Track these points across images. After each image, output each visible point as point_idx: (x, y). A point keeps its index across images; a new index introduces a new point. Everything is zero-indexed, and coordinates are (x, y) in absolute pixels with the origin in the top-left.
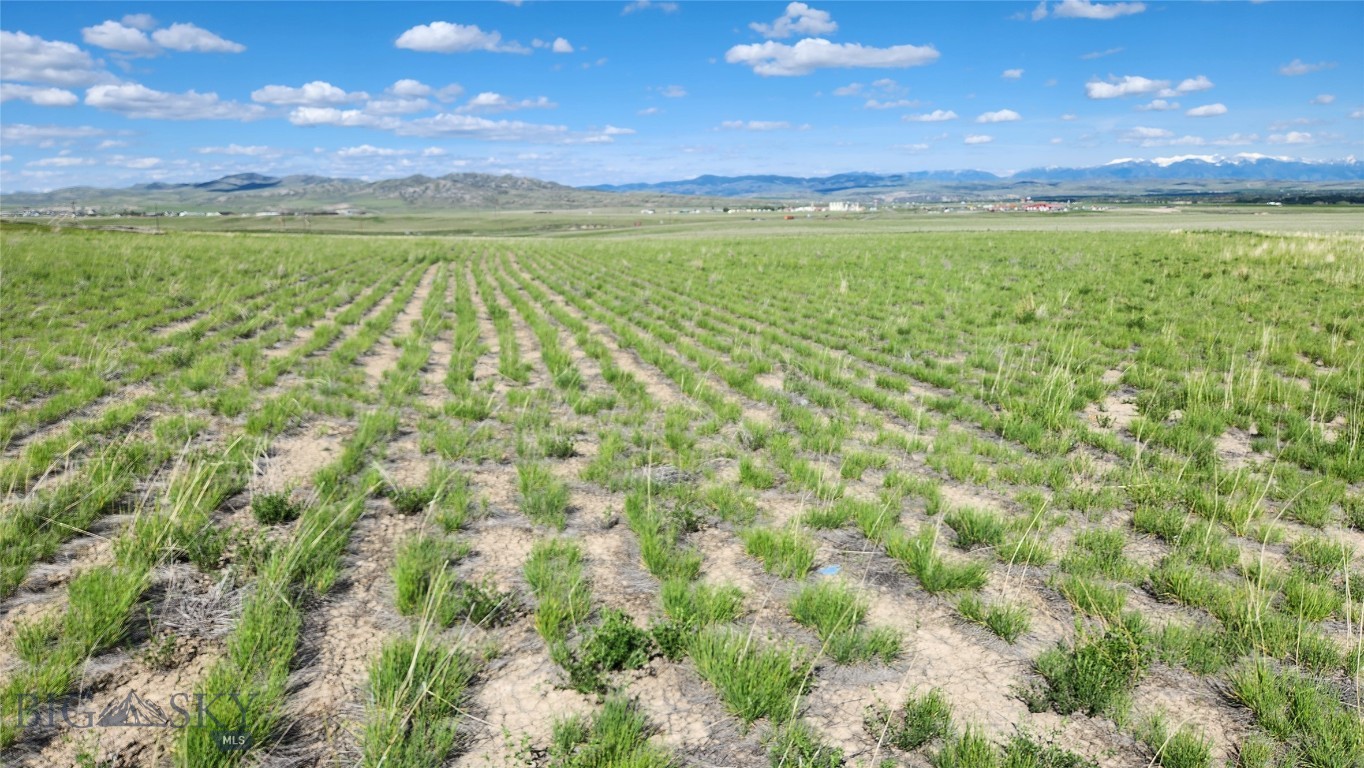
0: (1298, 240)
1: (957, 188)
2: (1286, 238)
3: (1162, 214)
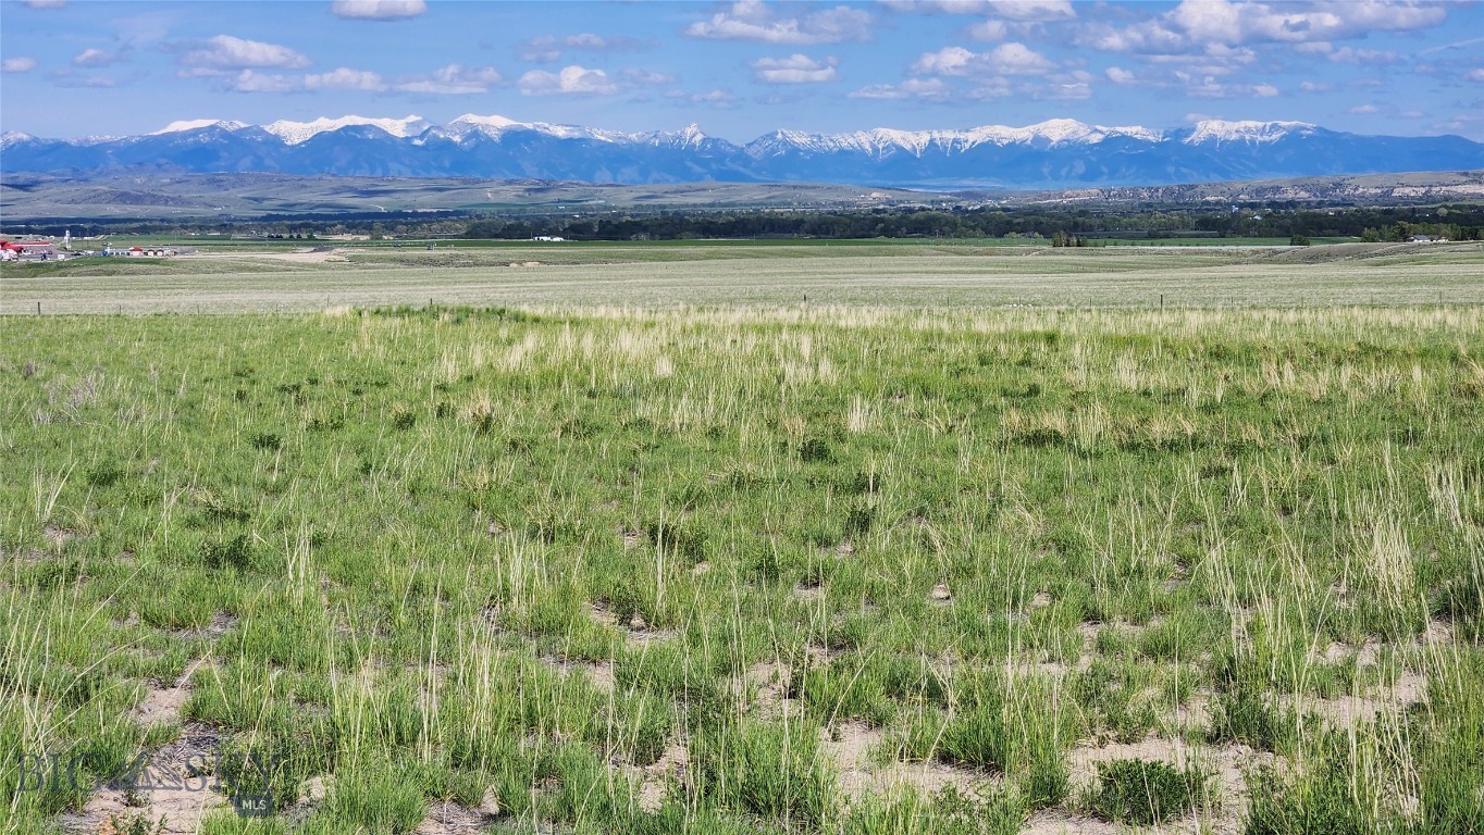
0: (602, 329)
2: (574, 322)
3: (303, 266)
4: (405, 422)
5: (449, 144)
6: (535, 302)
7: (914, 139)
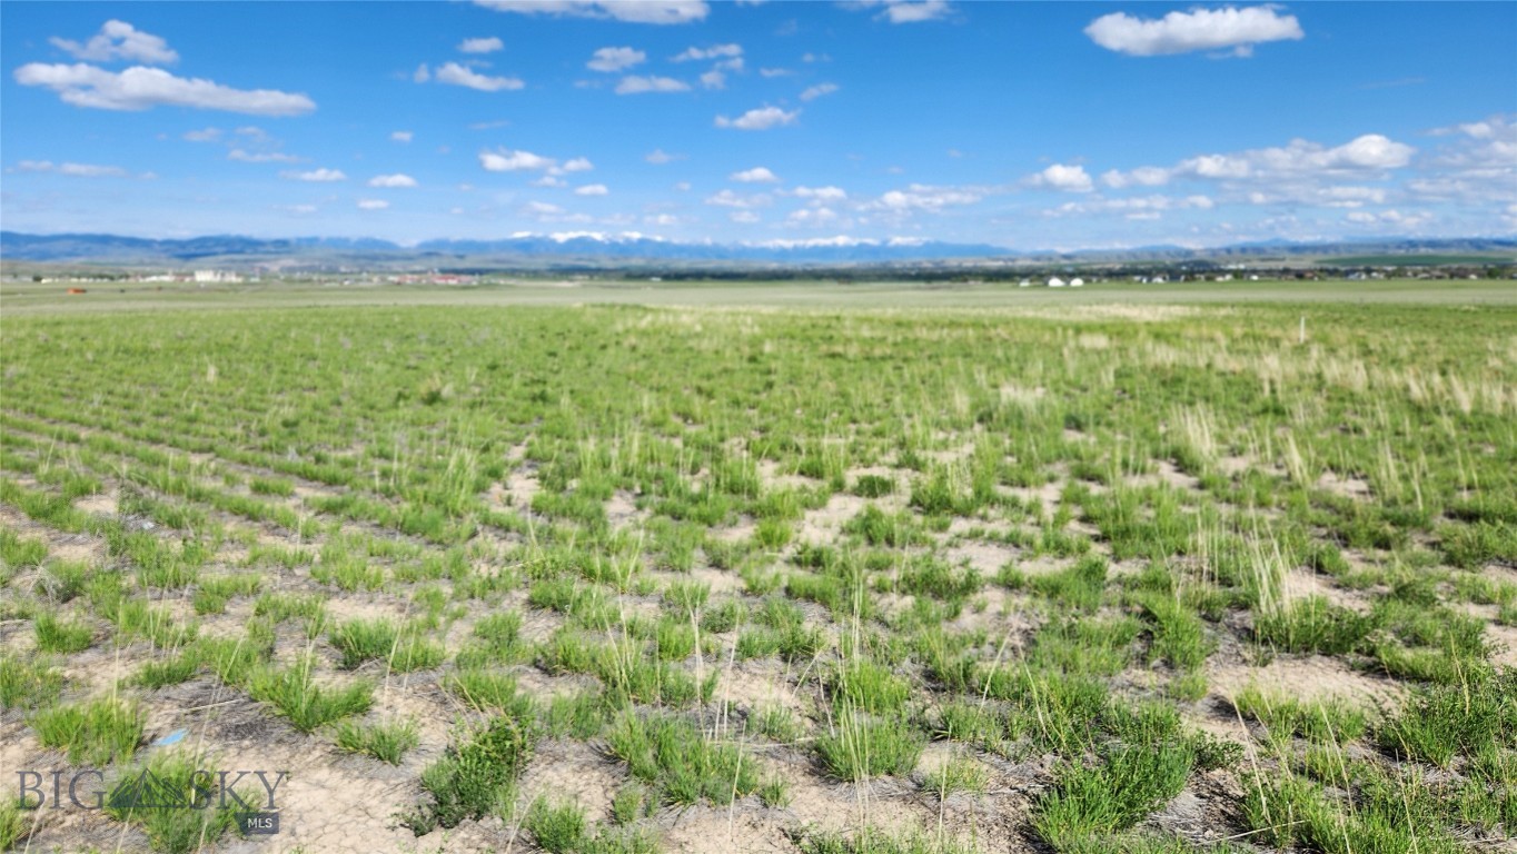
1: (355, 258)
5: (618, 243)
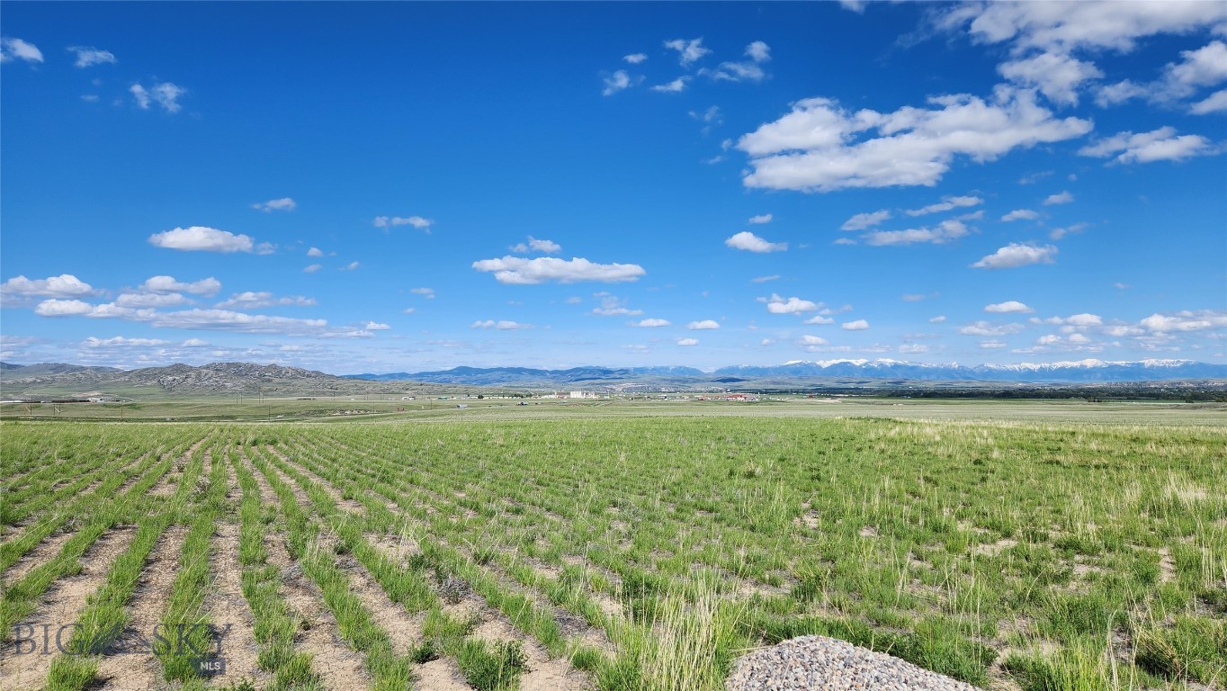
1: (672, 381)
3: (828, 404)
4: (859, 450)
5: (873, 368)
6: (900, 417)
7: (1035, 367)
